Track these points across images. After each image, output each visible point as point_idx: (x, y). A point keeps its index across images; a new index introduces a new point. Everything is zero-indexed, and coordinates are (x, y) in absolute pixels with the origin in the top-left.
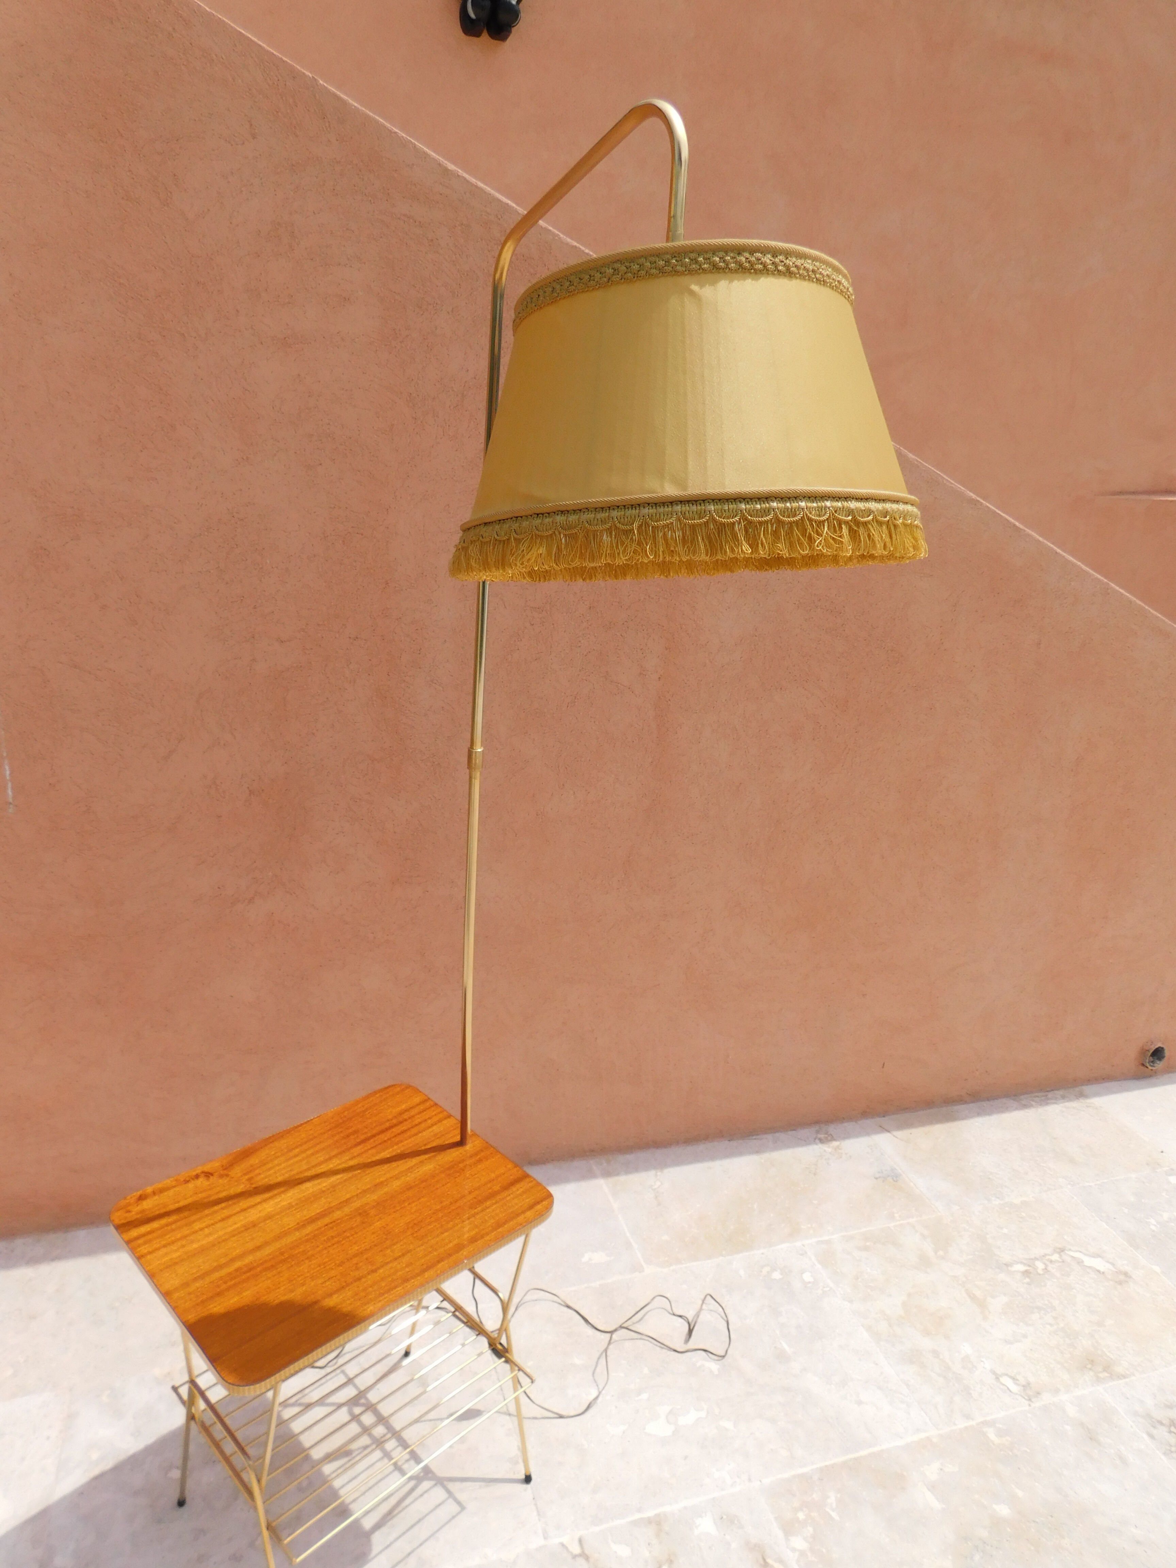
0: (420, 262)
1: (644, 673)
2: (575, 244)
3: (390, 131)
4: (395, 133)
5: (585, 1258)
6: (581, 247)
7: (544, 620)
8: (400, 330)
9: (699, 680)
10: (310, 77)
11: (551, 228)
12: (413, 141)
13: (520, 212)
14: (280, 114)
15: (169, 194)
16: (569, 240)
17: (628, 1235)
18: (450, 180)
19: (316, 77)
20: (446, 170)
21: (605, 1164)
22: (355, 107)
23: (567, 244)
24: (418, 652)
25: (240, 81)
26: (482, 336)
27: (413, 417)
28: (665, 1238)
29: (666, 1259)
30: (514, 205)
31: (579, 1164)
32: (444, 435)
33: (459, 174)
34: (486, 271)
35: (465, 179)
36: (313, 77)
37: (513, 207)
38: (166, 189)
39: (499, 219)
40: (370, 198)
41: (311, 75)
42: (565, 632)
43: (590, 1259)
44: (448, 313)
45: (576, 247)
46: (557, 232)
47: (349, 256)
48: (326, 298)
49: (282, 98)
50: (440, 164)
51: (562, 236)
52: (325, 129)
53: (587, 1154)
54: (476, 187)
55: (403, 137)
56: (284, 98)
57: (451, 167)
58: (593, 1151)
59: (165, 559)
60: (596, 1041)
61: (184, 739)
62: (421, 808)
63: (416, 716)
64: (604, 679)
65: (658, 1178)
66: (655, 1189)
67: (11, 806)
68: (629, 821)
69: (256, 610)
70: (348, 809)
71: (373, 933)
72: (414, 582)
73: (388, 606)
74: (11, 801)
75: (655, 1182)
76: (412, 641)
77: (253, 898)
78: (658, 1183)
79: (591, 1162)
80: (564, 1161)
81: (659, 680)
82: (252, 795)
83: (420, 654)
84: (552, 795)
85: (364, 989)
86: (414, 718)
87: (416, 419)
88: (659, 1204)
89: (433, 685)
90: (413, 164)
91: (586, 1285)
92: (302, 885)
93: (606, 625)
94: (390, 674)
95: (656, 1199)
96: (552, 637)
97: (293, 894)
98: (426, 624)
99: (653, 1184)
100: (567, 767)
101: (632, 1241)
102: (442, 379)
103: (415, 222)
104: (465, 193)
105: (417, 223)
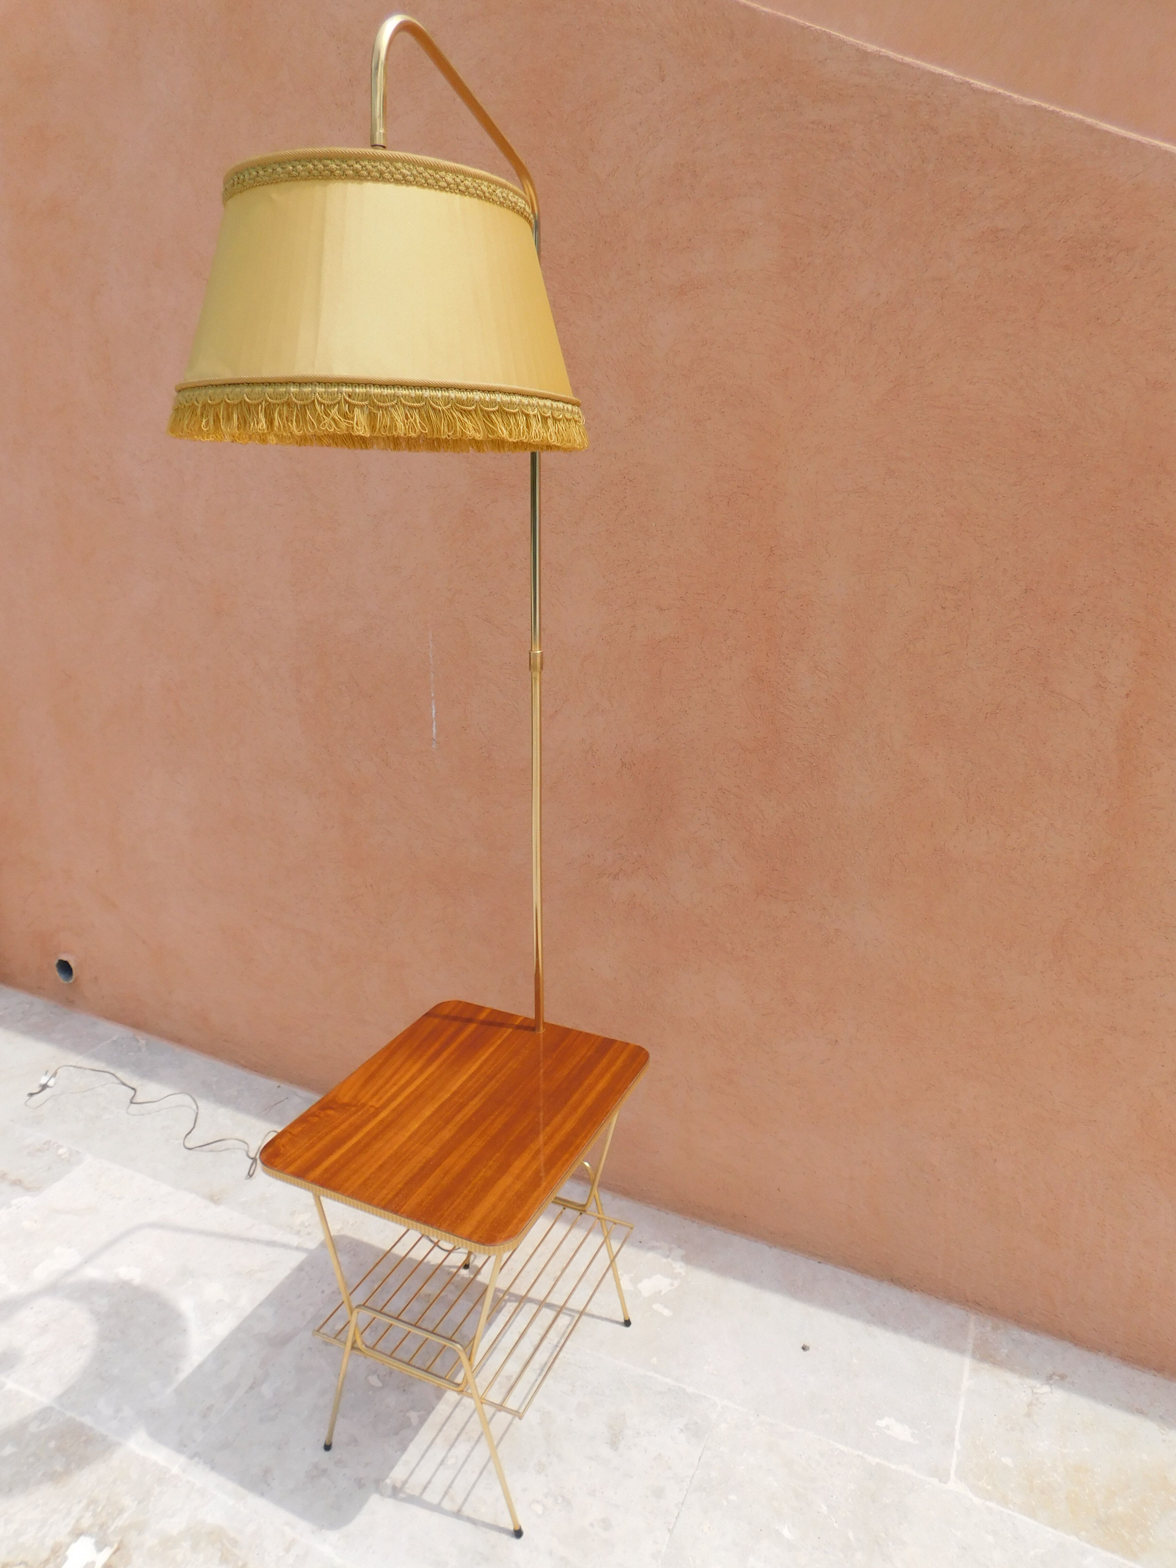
0: (828, 174)
1: (1103, 684)
2: (1036, 102)
3: (803, 28)
4: (808, 27)
5: (881, 1423)
6: (1043, 105)
7: (960, 603)
8: (801, 258)
11: (999, 90)
13: (957, 80)
14: (688, 47)
15: (585, 159)
16: (1026, 100)
17: (958, 1427)
18: (868, 65)
20: (865, 55)
21: (989, 1328)
22: (765, 12)
23: (1023, 106)
24: (802, 632)
25: (653, 26)
26: (898, 250)
27: (811, 358)
28: (1007, 1461)
29: (989, 1488)
30: (951, 74)
31: (954, 1313)
32: (846, 376)
33: (881, 54)
34: (908, 167)
35: (888, 58)
38: (584, 155)
39: (929, 97)
40: (776, 113)
42: (988, 620)
43: (887, 1427)
44: (859, 228)
45: (1035, 106)
46: (1008, 93)
47: (750, 184)
48: (725, 236)
50: (858, 50)
51: (1015, 96)
52: (732, 48)
53: (971, 1305)
54: (902, 64)
55: (816, 30)
57: (872, 48)
58: (979, 1304)
59: (563, 521)
60: (994, 1163)
61: (569, 700)
62: (794, 814)
63: (795, 706)
64: (1041, 688)
65: (1051, 1382)
66: (1036, 1393)
67: (434, 742)
68: (1065, 885)
69: (638, 574)
70: (716, 800)
71: (732, 944)
72: (802, 550)
73: (771, 577)
74: (434, 738)
75: (1042, 1385)
76: (796, 619)
77: (618, 874)
78: (1046, 1389)
79: (973, 1317)
80: (937, 1298)
81: (1127, 698)
82: (624, 767)
83: (803, 634)
84: (957, 829)
85: (718, 1003)
86: (792, 709)
87: (814, 359)
88: (1028, 1415)
89: (817, 671)
90: (826, 59)
91: (861, 1453)
92: (664, 872)
93: (1049, 615)
94: (769, 654)
95: (1028, 1406)
96: (970, 626)
97: (655, 880)
98: (813, 599)
99: (1038, 1386)
100: (980, 796)
101: (957, 1437)
102: (847, 309)
103: (825, 127)
104: (887, 76)
105: (827, 128)
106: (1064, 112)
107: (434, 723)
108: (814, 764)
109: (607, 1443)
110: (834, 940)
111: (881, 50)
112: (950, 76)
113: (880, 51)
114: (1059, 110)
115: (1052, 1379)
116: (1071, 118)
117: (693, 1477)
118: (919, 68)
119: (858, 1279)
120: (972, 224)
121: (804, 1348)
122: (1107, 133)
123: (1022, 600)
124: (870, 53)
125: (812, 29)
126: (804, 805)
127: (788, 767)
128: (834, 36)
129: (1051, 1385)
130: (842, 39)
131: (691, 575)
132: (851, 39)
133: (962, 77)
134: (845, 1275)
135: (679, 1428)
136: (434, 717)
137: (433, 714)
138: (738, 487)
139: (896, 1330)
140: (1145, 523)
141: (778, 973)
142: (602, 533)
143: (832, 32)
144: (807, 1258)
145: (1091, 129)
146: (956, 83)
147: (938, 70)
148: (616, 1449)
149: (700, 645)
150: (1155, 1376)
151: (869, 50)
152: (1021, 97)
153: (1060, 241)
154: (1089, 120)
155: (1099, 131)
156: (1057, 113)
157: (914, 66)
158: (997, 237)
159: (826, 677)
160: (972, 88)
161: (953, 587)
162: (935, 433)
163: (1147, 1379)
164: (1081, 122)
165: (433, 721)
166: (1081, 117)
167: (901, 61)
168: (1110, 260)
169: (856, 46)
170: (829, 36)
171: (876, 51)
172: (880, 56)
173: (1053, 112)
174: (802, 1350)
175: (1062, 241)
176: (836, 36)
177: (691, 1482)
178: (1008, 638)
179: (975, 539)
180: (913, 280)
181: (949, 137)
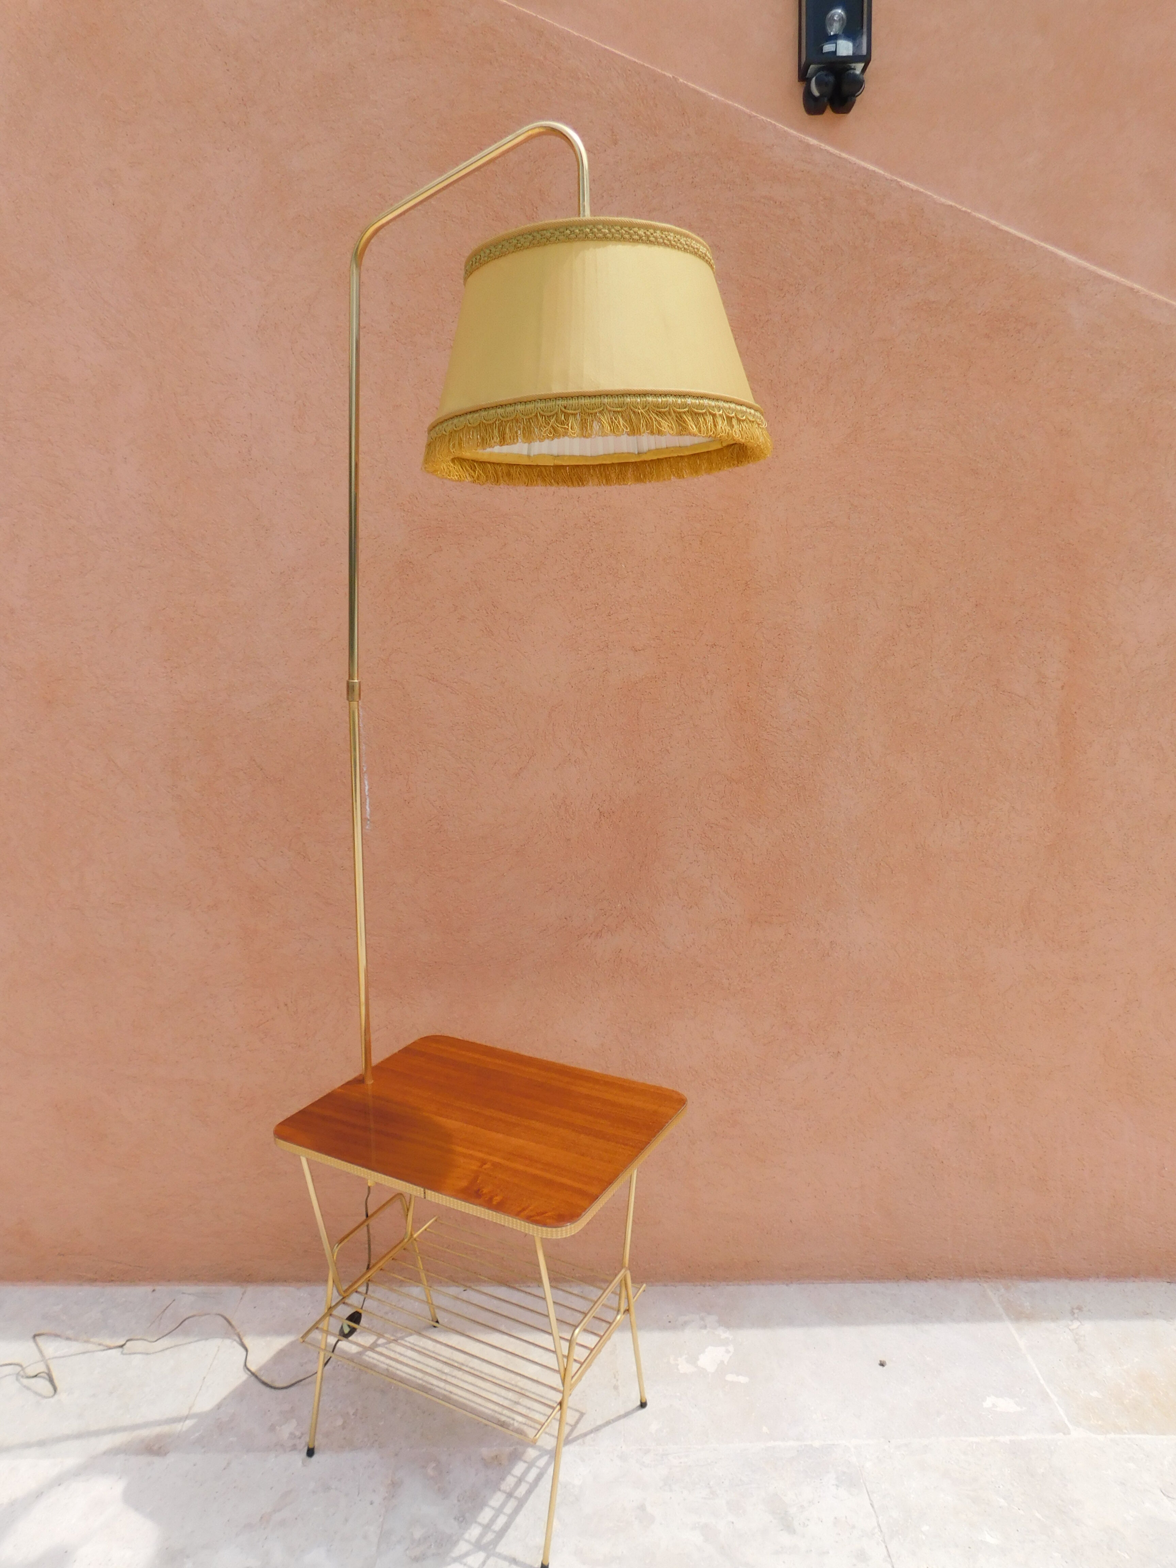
0: (781, 243)
1: (1043, 680)
3: (750, 116)
4: (755, 116)
5: (988, 1403)
7: (922, 621)
8: (760, 316)
9: (1112, 688)
10: (670, 78)
11: (922, 190)
13: (888, 178)
14: (640, 117)
15: (535, 209)
16: (943, 200)
17: (1042, 1382)
18: (812, 155)
19: (676, 77)
20: (808, 145)
21: (1003, 1290)
22: (714, 97)
23: (942, 204)
24: (781, 660)
25: (604, 93)
26: (847, 314)
27: (774, 405)
28: (1095, 1394)
29: (1100, 1423)
30: (882, 172)
31: (970, 1288)
32: (807, 422)
33: (822, 147)
34: (851, 244)
35: (828, 152)
36: (673, 77)
38: (532, 204)
39: (865, 188)
40: (729, 186)
41: (671, 76)
42: (947, 633)
43: (994, 1406)
44: (811, 292)
45: (951, 206)
49: (643, 101)
50: (801, 141)
51: (935, 197)
52: (684, 124)
53: (980, 1275)
55: (763, 119)
56: (645, 102)
58: (987, 1272)
59: (521, 567)
60: (989, 1130)
61: (535, 755)
62: (783, 837)
63: (778, 731)
64: (995, 689)
65: (1076, 1315)
66: (1073, 1330)
67: (368, 822)
68: (1028, 859)
69: (610, 617)
70: (703, 835)
71: (728, 979)
72: (776, 582)
73: (748, 610)
74: (369, 817)
75: (1072, 1321)
76: (774, 648)
77: (601, 931)
78: (1076, 1324)
79: (985, 1285)
80: (950, 1279)
81: (1062, 689)
82: (602, 817)
83: (782, 662)
84: (934, 825)
85: (717, 1044)
86: (776, 734)
87: (777, 407)
88: (1081, 1350)
89: (797, 696)
90: (773, 145)
91: (992, 1437)
92: (652, 920)
93: (996, 625)
94: (750, 684)
95: (1076, 1343)
96: (932, 641)
97: (643, 929)
98: (790, 628)
99: (1070, 1323)
100: (952, 792)
101: (1048, 1390)
102: (805, 362)
103: (776, 203)
104: (828, 166)
105: (777, 203)
106: (974, 213)
107: (368, 801)
108: (800, 785)
109: (782, 1530)
110: (830, 953)
113: (820, 146)
114: (969, 211)
115: (1074, 1314)
116: (980, 219)
117: (879, 1525)
118: (855, 164)
119: (878, 1287)
120: (908, 295)
121: (882, 1364)
122: (1008, 233)
123: (974, 614)
126: (792, 826)
127: (776, 792)
129: (1077, 1319)
131: (666, 614)
134: (866, 1287)
135: (833, 1485)
136: (367, 794)
137: (366, 790)
138: (711, 526)
139: (939, 1320)
140: (1063, 543)
141: (777, 999)
142: (566, 578)
143: (777, 124)
144: (825, 1283)
145: (995, 229)
148: (794, 1532)
149: (679, 682)
150: (1134, 1281)
151: (811, 143)
152: (938, 198)
153: (980, 314)
154: (993, 222)
155: (1001, 230)
156: (969, 213)
158: (930, 308)
159: (807, 701)
160: (901, 186)
161: (916, 607)
162: (890, 472)
163: (1131, 1286)
164: (987, 223)
165: (366, 799)
166: (987, 219)
168: (1019, 331)
173: (965, 212)
174: (881, 1367)
175: (982, 314)
177: (881, 1531)
178: (965, 648)
179: (931, 564)
180: (862, 340)
181: (884, 223)
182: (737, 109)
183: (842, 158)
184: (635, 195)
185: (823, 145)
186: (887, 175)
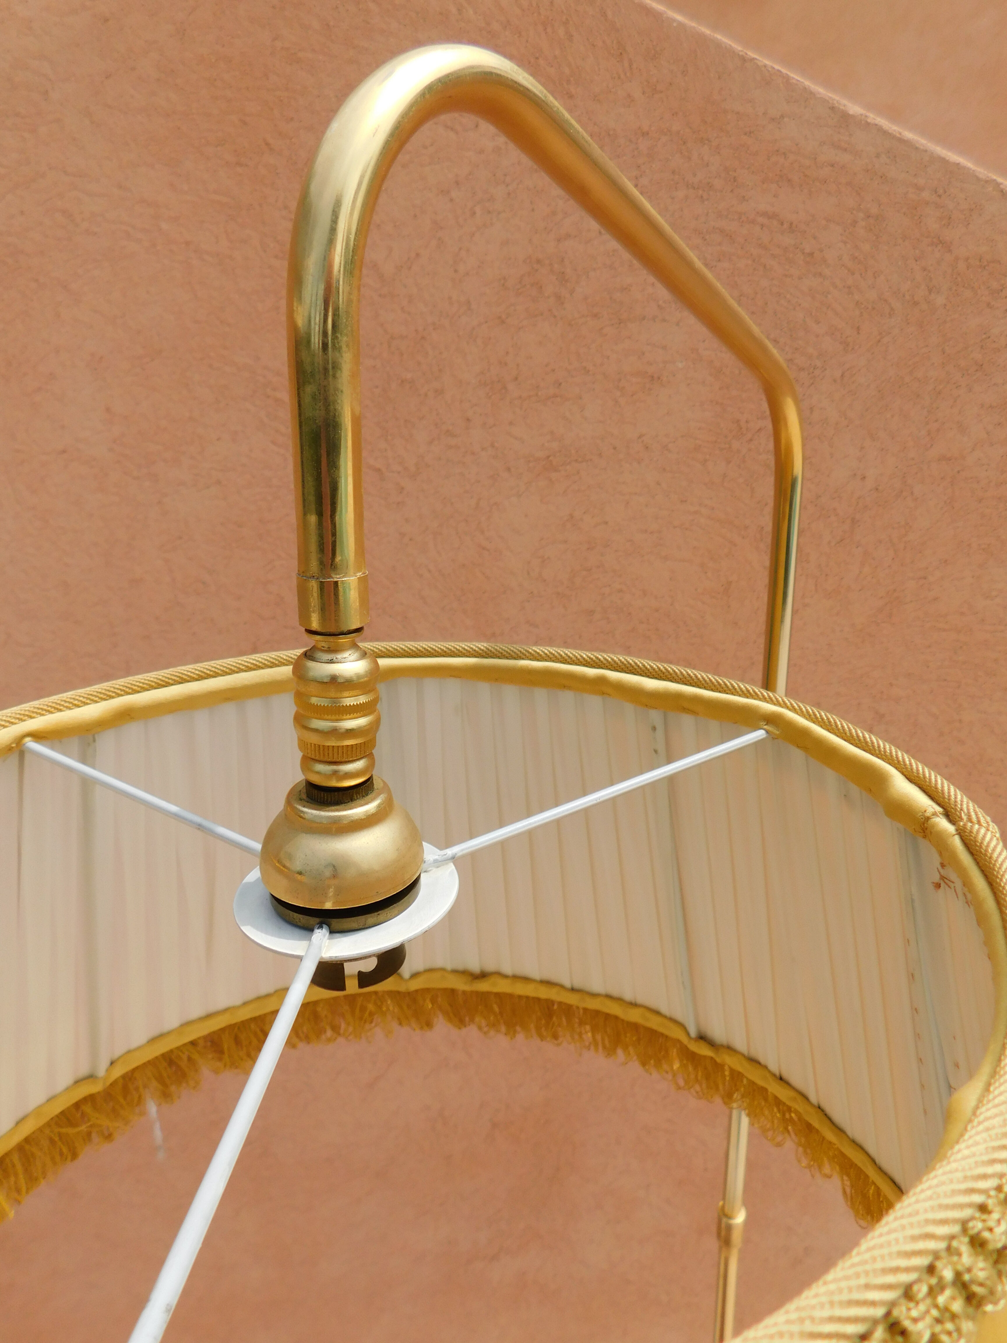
3: (744, 59)
4: (752, 60)
8: (747, 422)
12: (784, 71)
13: (981, 176)
18: (851, 135)
20: (845, 118)
25: (471, 12)
26: (893, 416)
30: (970, 165)
33: (869, 120)
34: (907, 297)
35: (880, 129)
37: (969, 169)
39: (940, 196)
40: (700, 192)
47: (661, 302)
48: (620, 380)
49: (545, 29)
50: (833, 108)
52: (623, 75)
55: (765, 66)
56: (549, 30)
57: (854, 109)
70: (638, 1142)
71: (668, 1295)
77: (497, 1254)
82: (496, 1129)
90: (782, 116)
92: (567, 1238)
97: (554, 1248)
102: (818, 497)
103: (782, 224)
104: (878, 156)
105: (785, 226)
111: (868, 114)
112: (971, 169)
113: (866, 116)
118: (926, 151)
120: (995, 384)
124: (851, 115)
125: (760, 64)
128: (794, 81)
130: (807, 87)
132: (821, 91)
133: (986, 172)
143: (792, 75)
146: (978, 179)
147: (953, 157)
151: (851, 112)
157: (917, 145)
162: (939, 664)
167: (898, 135)
169: (831, 102)
170: (787, 79)
171: (861, 115)
172: (868, 124)
176: (798, 81)
180: (913, 459)
181: (967, 259)
182: (718, 45)
183: (904, 140)
184: (533, 210)
185: (871, 115)
186: (982, 172)
